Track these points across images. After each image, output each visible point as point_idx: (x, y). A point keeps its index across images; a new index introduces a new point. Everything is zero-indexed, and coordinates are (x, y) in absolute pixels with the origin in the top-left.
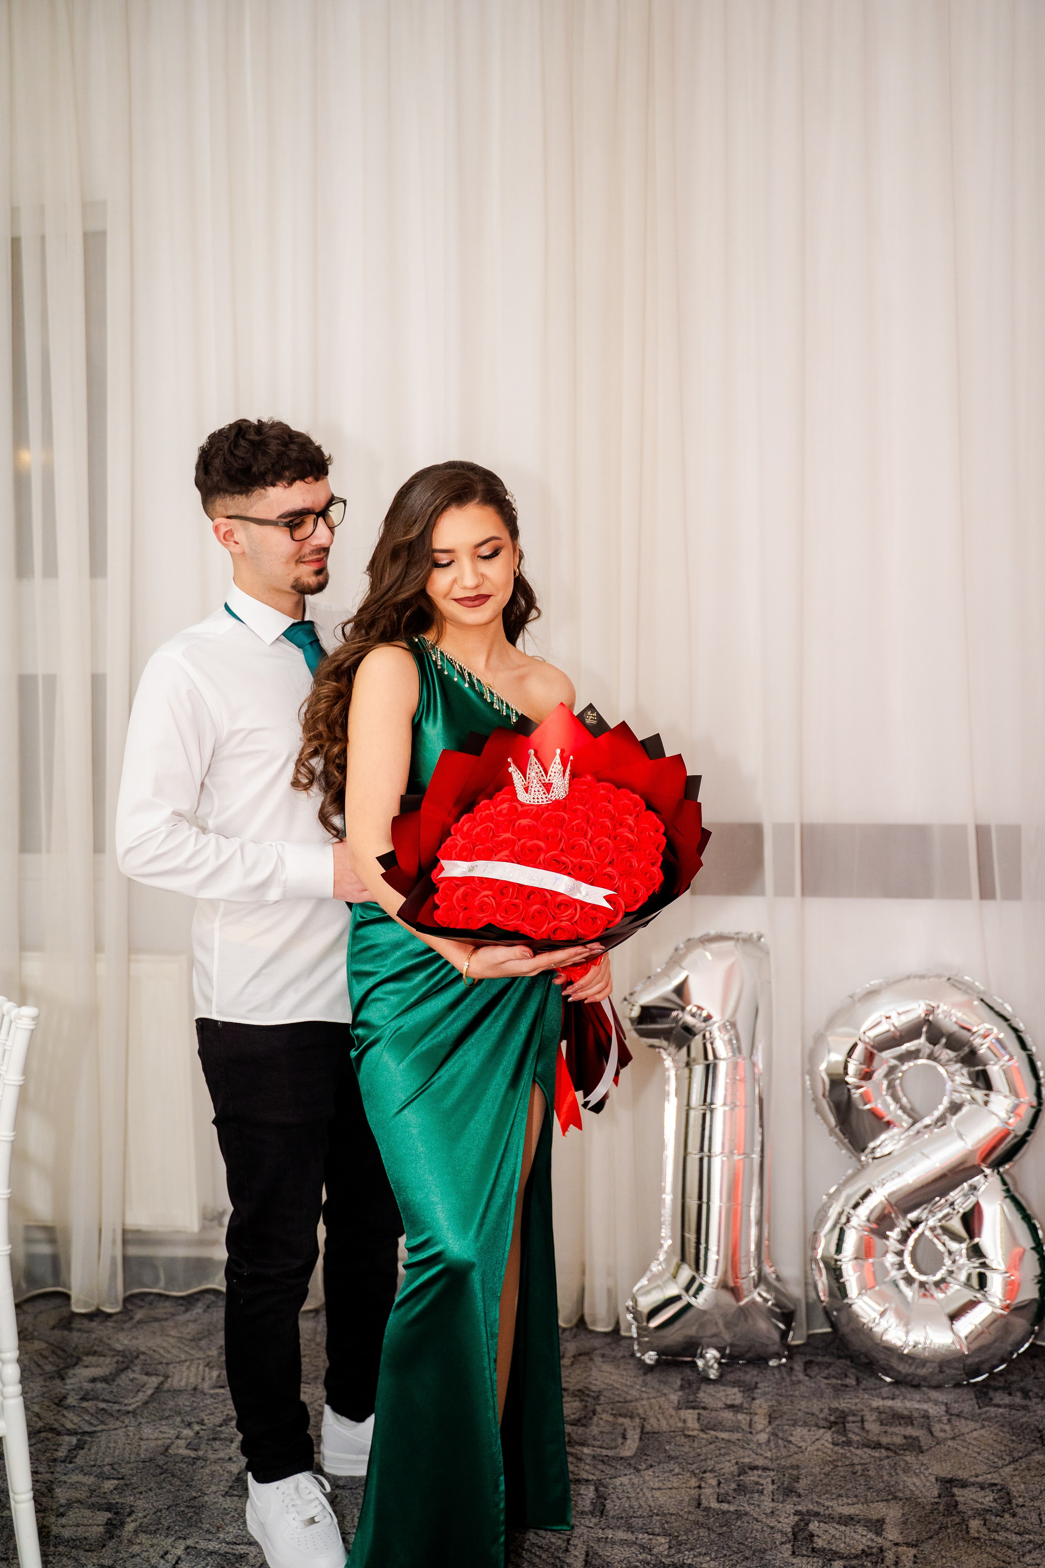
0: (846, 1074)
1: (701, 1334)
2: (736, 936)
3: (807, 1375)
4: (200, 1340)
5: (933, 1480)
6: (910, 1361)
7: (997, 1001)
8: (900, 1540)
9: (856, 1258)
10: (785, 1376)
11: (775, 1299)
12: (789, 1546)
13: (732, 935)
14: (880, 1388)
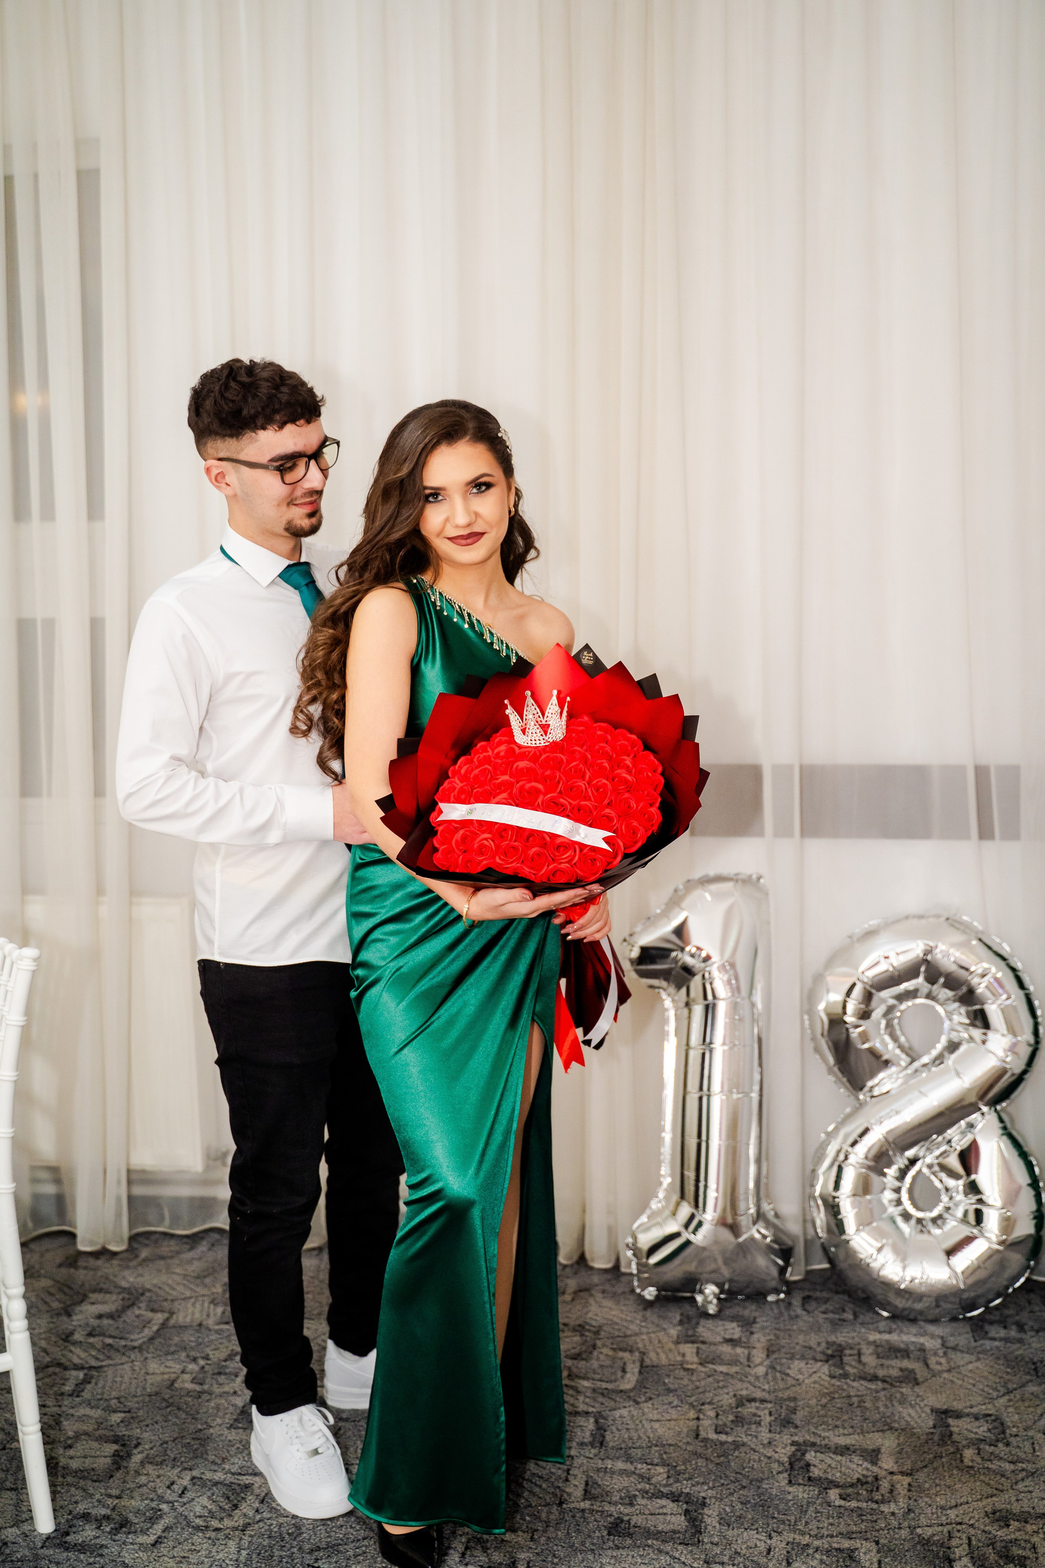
0: (845, 1013)
1: (700, 1270)
2: (735, 878)
3: (805, 1310)
4: (205, 1277)
5: (928, 1410)
6: (907, 1296)
7: (995, 940)
8: (895, 1469)
9: (854, 1195)
10: (783, 1310)
11: (774, 1235)
12: (786, 1475)
13: (731, 876)
14: (877, 1322)
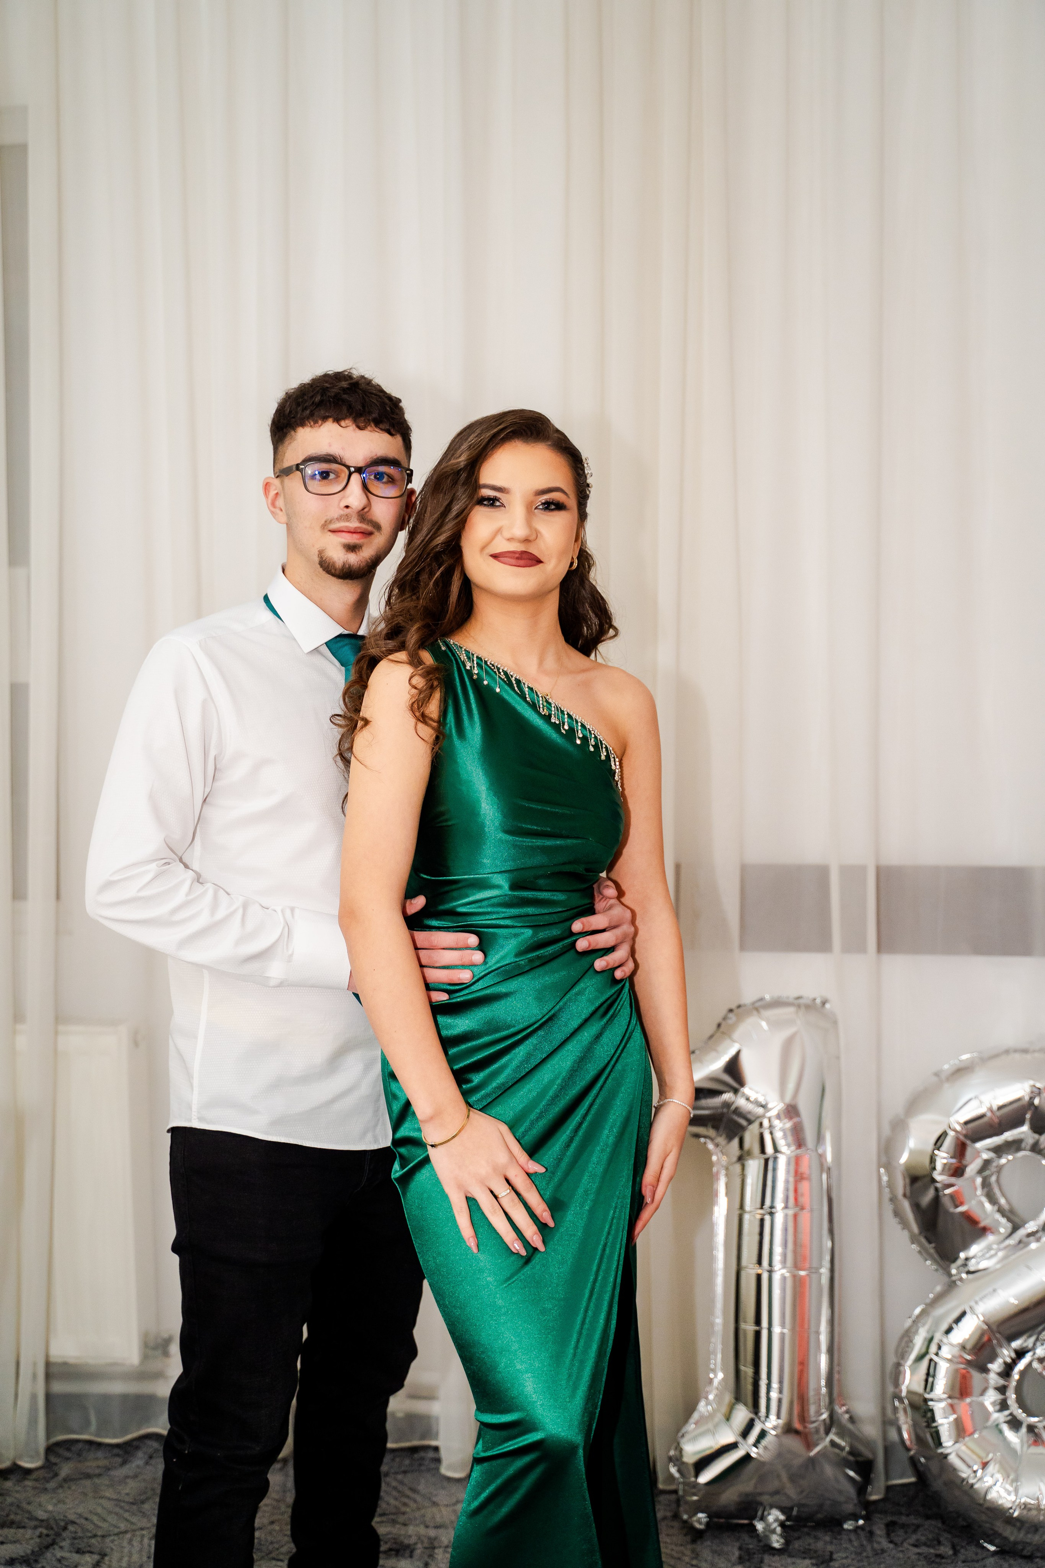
0: (934, 1169)
1: (758, 1491)
2: (796, 1002)
3: (891, 1542)
4: (143, 1502)
6: (1020, 1526)
9: (950, 1397)
10: (865, 1543)
11: (851, 1447)
13: (791, 1000)
14: (983, 1559)
